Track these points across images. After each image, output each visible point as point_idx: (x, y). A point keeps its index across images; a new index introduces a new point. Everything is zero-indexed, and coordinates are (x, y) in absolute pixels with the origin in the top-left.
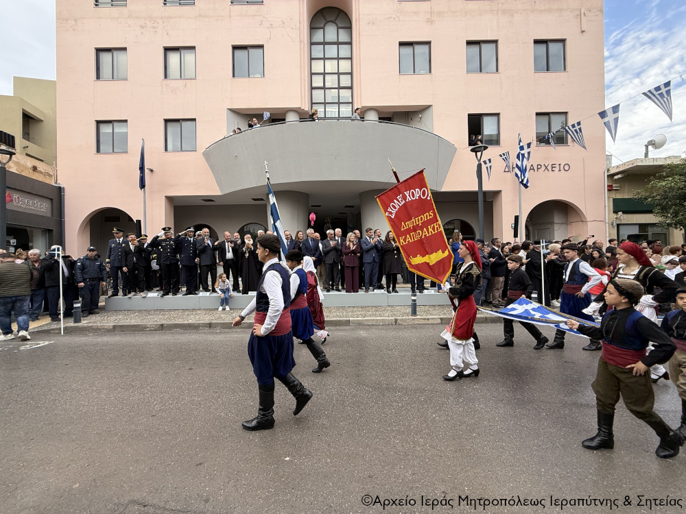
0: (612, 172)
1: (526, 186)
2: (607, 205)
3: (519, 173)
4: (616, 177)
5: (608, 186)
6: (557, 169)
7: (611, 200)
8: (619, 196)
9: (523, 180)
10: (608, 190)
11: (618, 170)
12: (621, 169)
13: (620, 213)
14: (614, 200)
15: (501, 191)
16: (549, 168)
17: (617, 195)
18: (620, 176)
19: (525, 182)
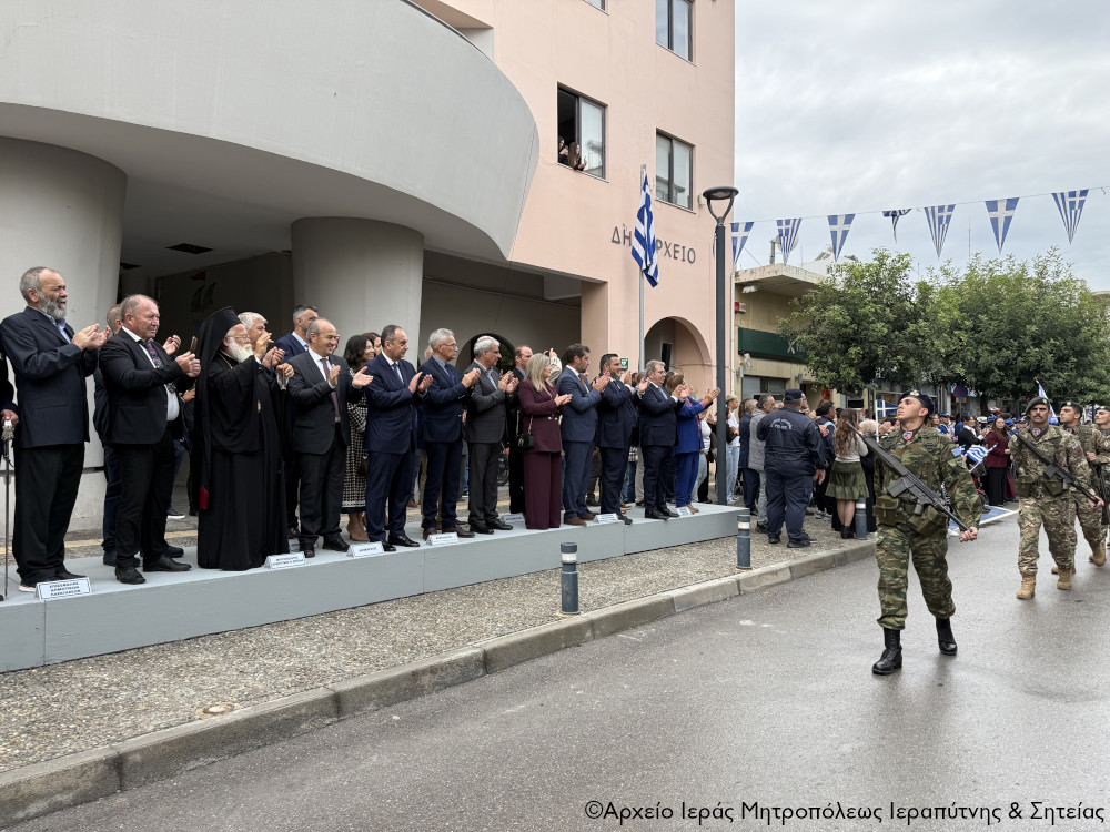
0: (743, 279)
1: (653, 282)
2: (733, 338)
3: (641, 252)
4: (747, 290)
5: (737, 304)
6: (679, 255)
7: (737, 329)
8: (744, 326)
9: (648, 268)
10: (736, 312)
11: (752, 278)
12: (758, 277)
13: (747, 355)
14: (740, 330)
15: (605, 282)
16: (671, 250)
17: (744, 322)
18: (752, 289)
19: (651, 273)
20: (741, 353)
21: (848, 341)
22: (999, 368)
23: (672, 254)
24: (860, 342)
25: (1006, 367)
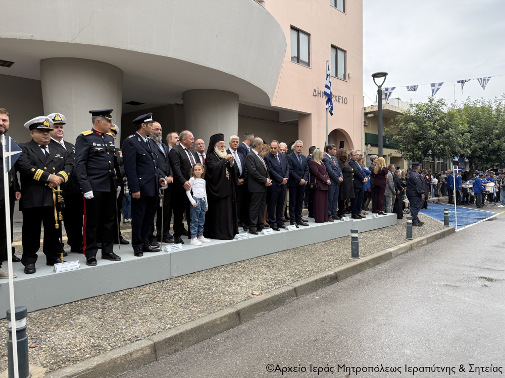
0: (367, 111)
1: (331, 113)
2: (363, 137)
4: (369, 116)
6: (341, 101)
7: (365, 134)
8: (368, 131)
12: (375, 110)
13: (369, 145)
20: (366, 144)
21: (417, 139)
22: (480, 149)
23: (338, 100)
24: (424, 139)
25: (484, 149)
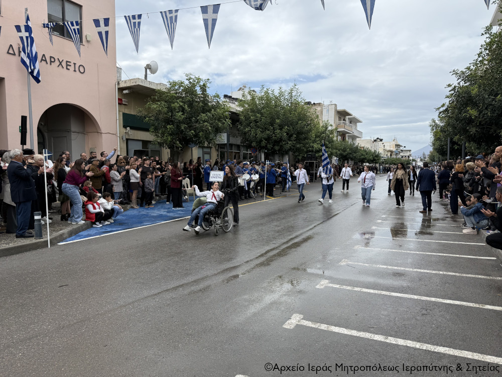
0: (122, 85)
1: (37, 80)
2: (118, 118)
3: (27, 61)
5: (119, 99)
7: (121, 113)
8: (127, 111)
9: (32, 71)
10: (119, 104)
11: (125, 85)
12: (128, 85)
13: (128, 128)
14: (124, 114)
15: (3, 79)
16: (64, 64)
17: (126, 110)
18: (127, 91)
20: (125, 127)
22: (266, 140)
25: (268, 139)
